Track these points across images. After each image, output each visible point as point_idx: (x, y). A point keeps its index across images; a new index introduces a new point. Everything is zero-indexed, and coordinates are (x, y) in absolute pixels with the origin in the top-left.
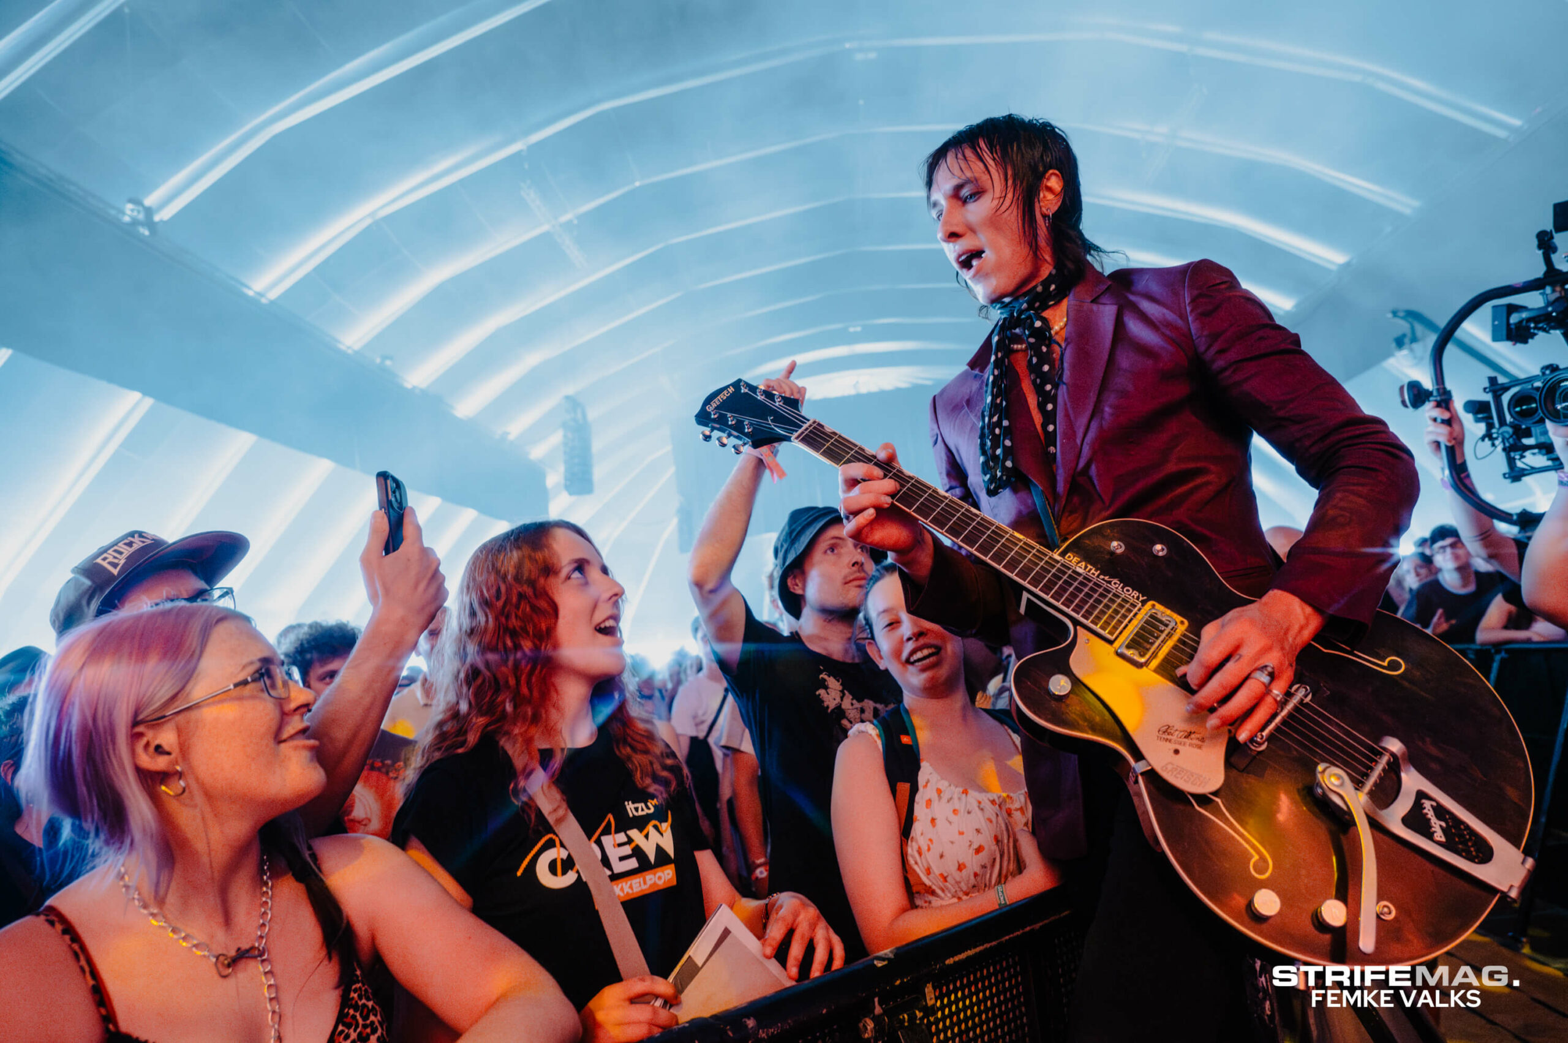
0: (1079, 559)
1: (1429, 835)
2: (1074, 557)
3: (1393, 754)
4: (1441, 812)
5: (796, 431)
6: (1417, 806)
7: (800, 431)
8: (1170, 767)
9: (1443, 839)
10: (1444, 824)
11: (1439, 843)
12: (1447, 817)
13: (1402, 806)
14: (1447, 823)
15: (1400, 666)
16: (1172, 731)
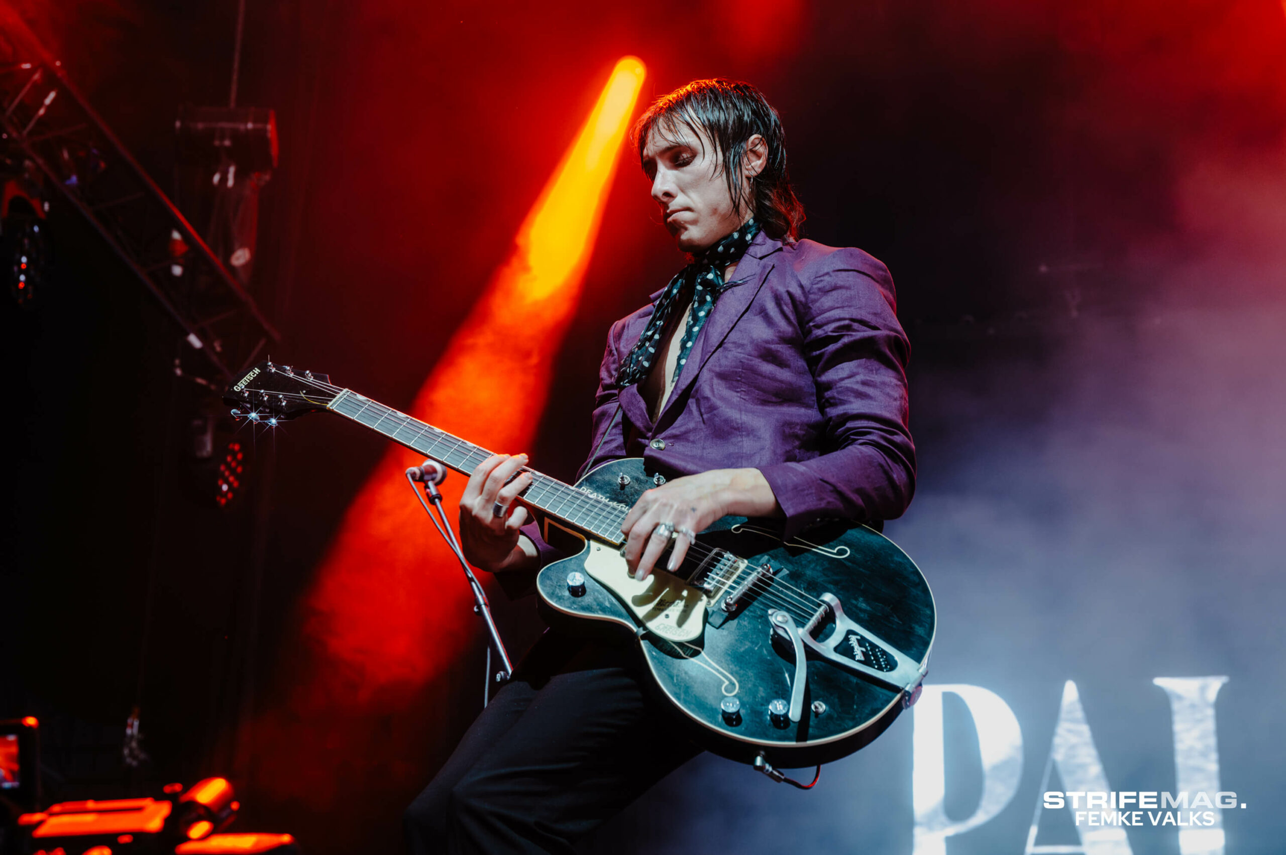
0: (591, 491)
1: (853, 657)
2: (587, 489)
3: (829, 605)
4: (862, 641)
5: (331, 400)
6: (846, 639)
7: (334, 400)
8: (661, 627)
9: (862, 659)
10: (864, 650)
11: (859, 661)
12: (867, 645)
13: (835, 639)
14: (866, 649)
15: (846, 552)
16: (664, 603)
